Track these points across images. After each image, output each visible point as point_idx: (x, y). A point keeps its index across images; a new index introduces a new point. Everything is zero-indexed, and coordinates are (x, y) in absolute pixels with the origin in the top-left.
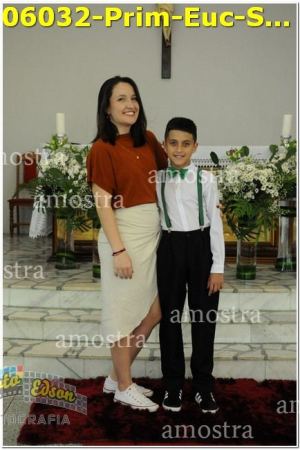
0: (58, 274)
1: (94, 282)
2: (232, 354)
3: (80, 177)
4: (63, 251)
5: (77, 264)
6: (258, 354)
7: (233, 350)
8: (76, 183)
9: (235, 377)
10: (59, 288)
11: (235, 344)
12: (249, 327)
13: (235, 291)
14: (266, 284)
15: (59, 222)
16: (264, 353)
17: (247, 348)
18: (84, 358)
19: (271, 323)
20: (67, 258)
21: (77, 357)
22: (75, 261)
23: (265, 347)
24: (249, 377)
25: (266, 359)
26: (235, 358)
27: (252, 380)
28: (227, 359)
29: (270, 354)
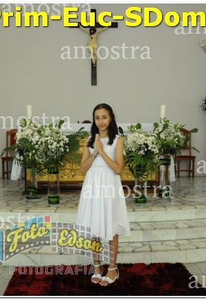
0: (27, 202)
1: (49, 206)
2: (131, 249)
3: (39, 143)
4: (31, 188)
5: (39, 196)
6: (147, 248)
7: (132, 247)
8: (37, 146)
9: (133, 263)
10: (27, 211)
11: (133, 242)
12: (142, 231)
13: (134, 211)
14: (153, 206)
15: (28, 170)
16: (150, 247)
17: (140, 245)
18: (41, 254)
19: (155, 229)
20: (33, 192)
21: (37, 253)
22: (39, 194)
23: (151, 243)
24: (141, 262)
25: (151, 251)
26: (133, 251)
27: (143, 264)
28: (129, 252)
29: (154, 248)
